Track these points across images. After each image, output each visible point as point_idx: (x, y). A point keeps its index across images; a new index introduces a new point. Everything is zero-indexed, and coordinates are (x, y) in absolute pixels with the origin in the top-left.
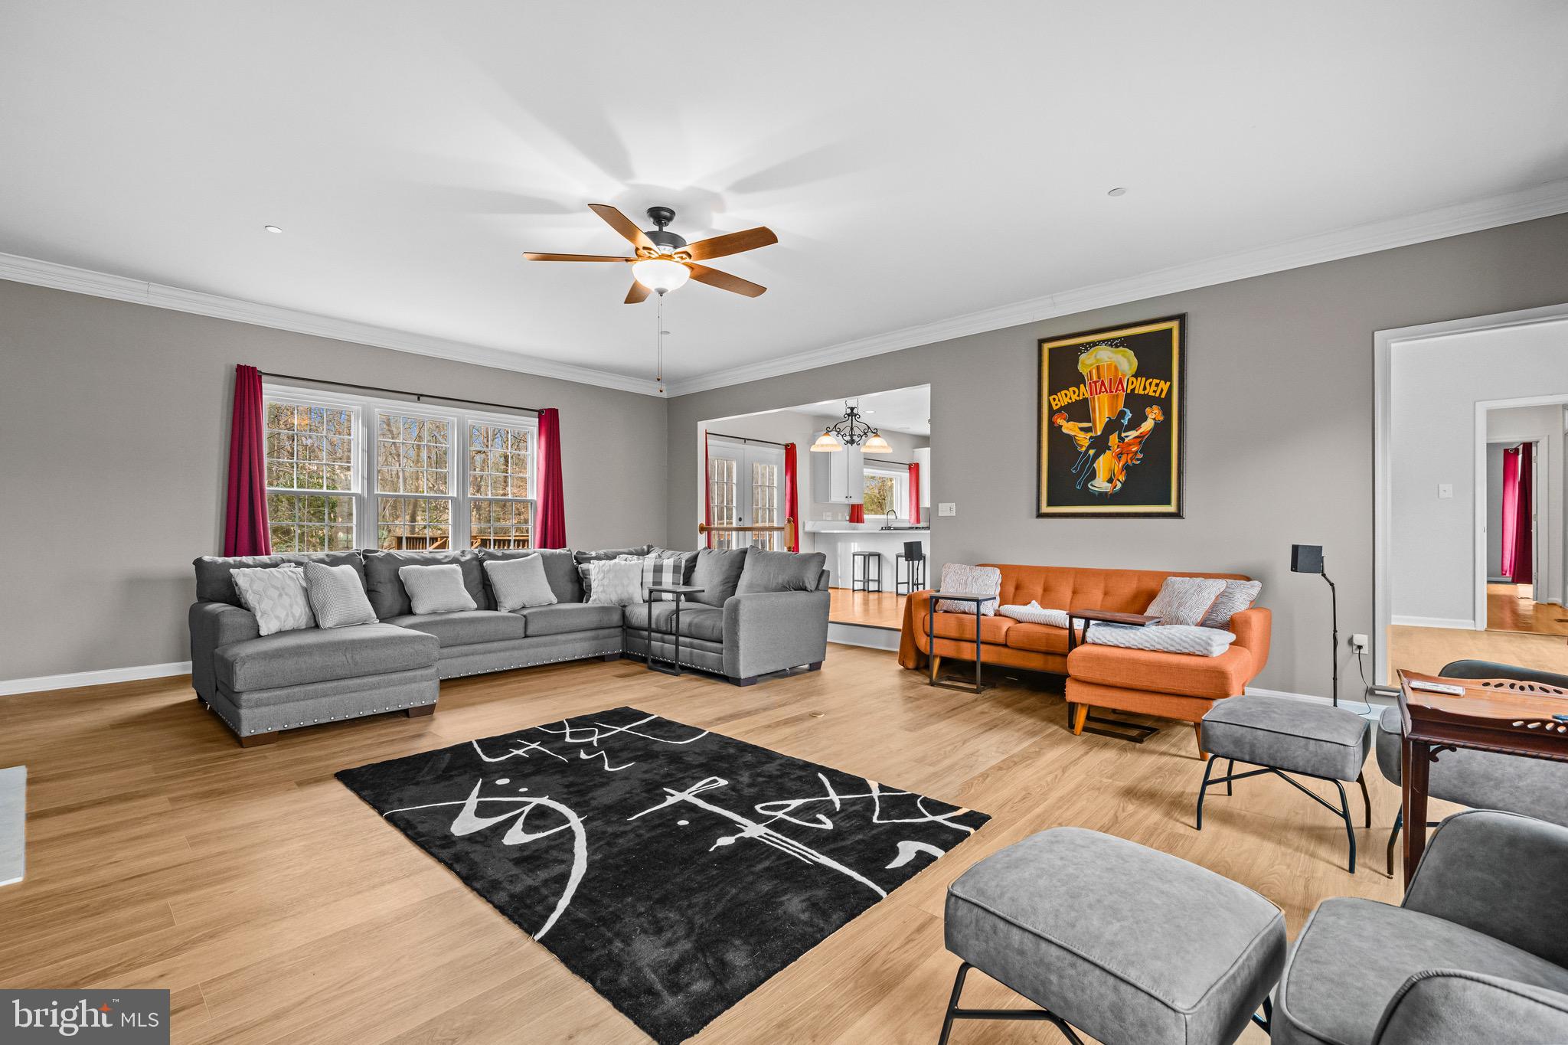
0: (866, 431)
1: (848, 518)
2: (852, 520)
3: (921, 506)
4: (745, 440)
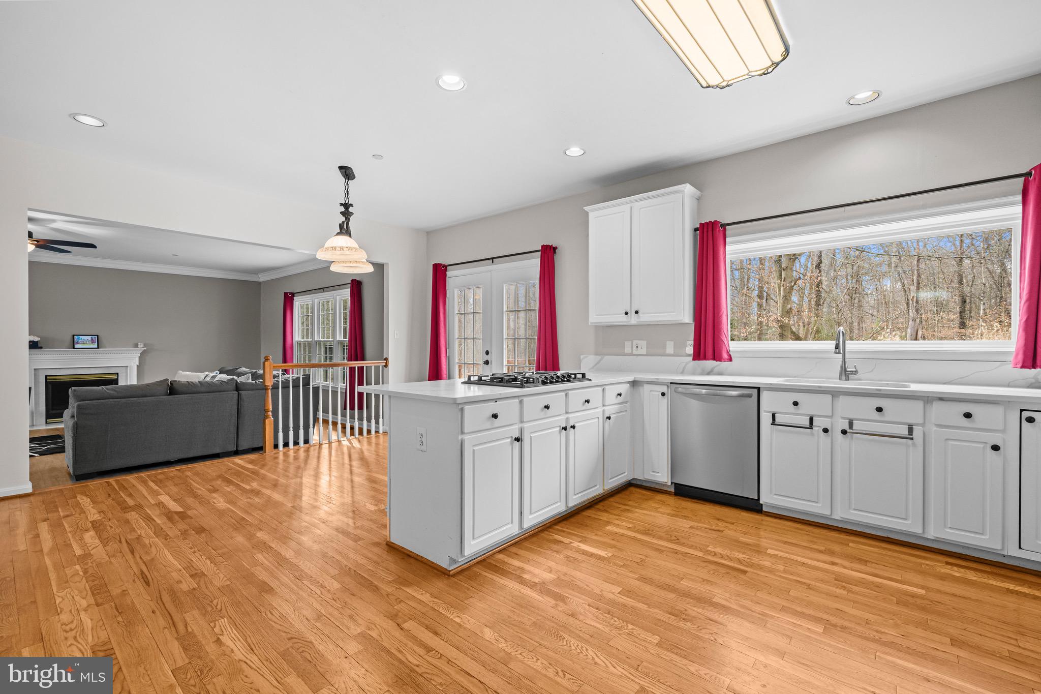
4: (492, 259)
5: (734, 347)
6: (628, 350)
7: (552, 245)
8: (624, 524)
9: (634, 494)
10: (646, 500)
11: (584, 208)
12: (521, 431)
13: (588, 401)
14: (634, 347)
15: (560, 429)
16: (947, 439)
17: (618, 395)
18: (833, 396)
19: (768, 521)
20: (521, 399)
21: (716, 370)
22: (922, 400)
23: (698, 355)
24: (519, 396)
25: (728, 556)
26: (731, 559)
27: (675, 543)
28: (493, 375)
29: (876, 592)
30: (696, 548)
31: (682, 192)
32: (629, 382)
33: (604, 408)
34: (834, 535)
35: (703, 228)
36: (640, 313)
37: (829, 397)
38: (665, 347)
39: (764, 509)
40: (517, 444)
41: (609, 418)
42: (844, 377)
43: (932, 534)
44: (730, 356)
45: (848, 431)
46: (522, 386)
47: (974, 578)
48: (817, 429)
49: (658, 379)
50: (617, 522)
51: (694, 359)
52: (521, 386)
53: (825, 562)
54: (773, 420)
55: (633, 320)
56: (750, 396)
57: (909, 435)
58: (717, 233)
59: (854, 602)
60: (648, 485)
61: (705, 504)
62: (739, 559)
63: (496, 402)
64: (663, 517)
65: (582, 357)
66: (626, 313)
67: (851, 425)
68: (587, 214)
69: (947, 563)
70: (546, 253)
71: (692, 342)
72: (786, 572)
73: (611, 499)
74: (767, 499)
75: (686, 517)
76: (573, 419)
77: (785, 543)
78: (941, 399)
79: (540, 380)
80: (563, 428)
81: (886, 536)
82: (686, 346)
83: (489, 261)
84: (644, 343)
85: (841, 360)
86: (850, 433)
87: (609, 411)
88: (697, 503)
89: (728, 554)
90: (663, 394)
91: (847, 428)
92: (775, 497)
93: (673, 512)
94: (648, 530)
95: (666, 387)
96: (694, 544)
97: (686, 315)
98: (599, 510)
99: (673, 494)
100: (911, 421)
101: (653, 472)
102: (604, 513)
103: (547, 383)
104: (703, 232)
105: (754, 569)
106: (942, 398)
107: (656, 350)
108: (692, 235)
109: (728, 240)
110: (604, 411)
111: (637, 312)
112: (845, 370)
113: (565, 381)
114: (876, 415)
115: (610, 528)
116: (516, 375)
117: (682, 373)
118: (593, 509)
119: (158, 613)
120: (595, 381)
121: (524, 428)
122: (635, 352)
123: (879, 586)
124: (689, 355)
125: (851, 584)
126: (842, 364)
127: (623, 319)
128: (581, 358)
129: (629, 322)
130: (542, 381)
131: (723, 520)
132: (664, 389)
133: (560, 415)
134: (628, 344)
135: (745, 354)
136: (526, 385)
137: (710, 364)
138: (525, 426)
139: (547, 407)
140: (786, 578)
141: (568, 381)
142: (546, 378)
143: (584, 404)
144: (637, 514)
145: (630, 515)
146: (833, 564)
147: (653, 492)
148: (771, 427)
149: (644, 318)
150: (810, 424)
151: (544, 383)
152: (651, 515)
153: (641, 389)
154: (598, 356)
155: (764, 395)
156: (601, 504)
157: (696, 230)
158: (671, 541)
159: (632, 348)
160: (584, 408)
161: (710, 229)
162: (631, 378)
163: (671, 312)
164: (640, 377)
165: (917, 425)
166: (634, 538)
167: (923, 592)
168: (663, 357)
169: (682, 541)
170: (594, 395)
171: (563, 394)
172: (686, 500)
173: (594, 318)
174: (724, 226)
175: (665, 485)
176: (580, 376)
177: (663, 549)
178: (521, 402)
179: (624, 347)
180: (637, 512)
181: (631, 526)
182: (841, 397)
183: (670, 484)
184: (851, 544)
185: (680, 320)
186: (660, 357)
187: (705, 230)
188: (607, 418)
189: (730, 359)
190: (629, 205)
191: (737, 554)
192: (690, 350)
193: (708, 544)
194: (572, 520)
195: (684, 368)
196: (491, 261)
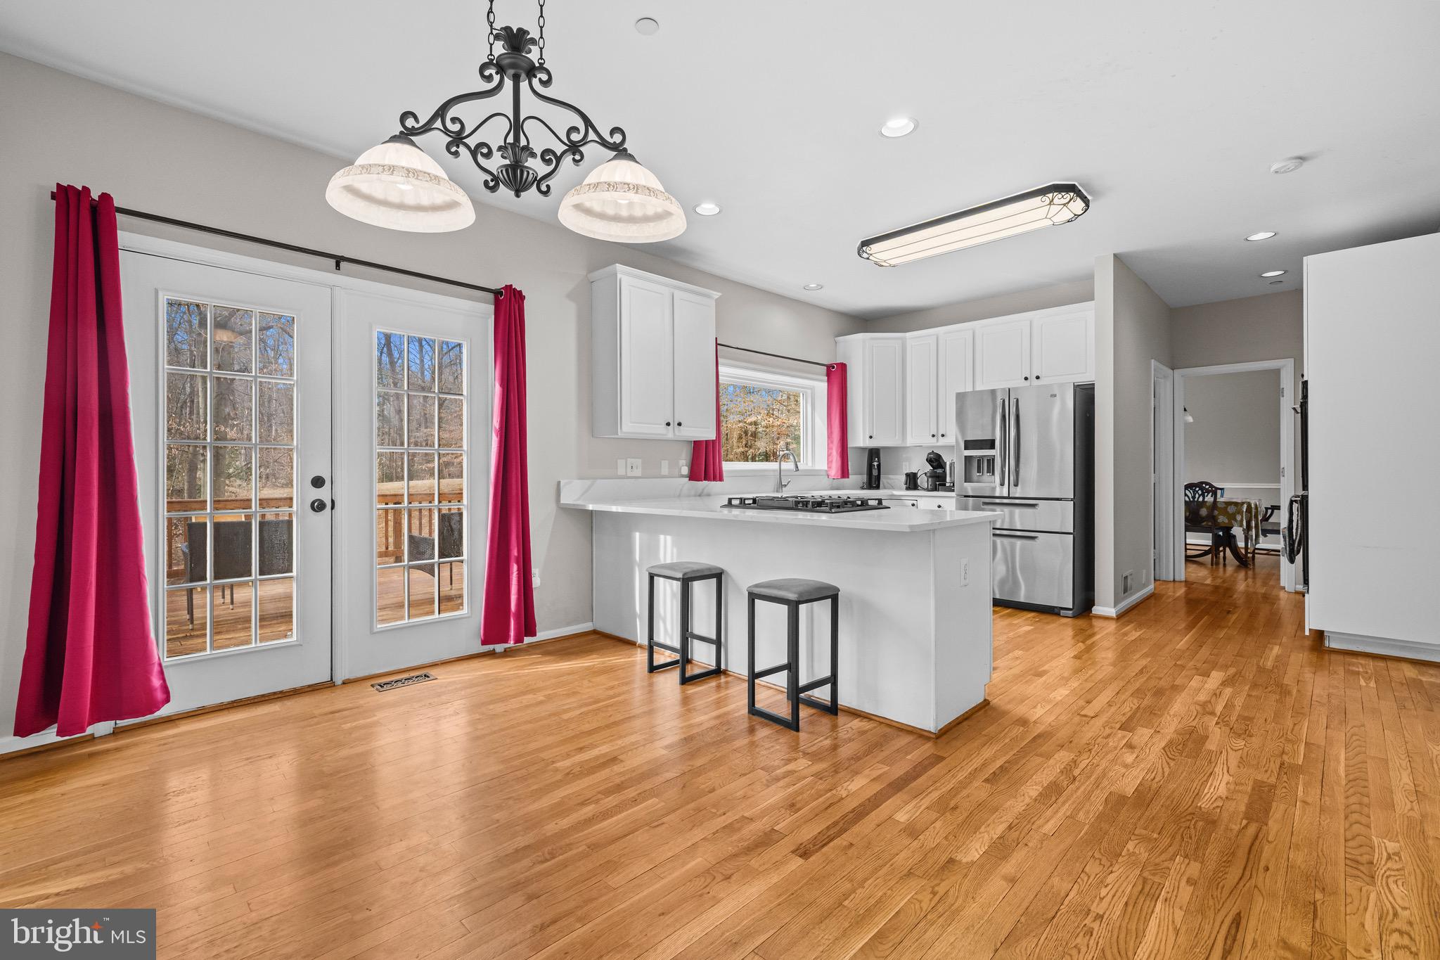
0: (575, 137)
1: (685, 470)
2: (693, 476)
3: (851, 444)
4: (339, 260)
6: (621, 472)
21: (706, 491)
31: (713, 299)
36: (681, 426)
38: (660, 468)
44: (723, 476)
51: (690, 480)
66: (668, 424)
68: (617, 277)
71: (686, 463)
82: (682, 466)
83: (327, 260)
84: (639, 462)
85: (777, 476)
107: (650, 471)
111: (679, 424)
112: (782, 485)
117: (680, 496)
119: (1262, 864)
122: (629, 473)
124: (683, 476)
126: (779, 480)
127: (662, 431)
128: (562, 485)
134: (621, 463)
135: (737, 474)
154: (589, 481)
159: (626, 468)
168: (659, 479)
173: (628, 426)
179: (616, 468)
186: (655, 479)
189: (722, 479)
190: (668, 289)
195: (681, 490)
196: (333, 262)
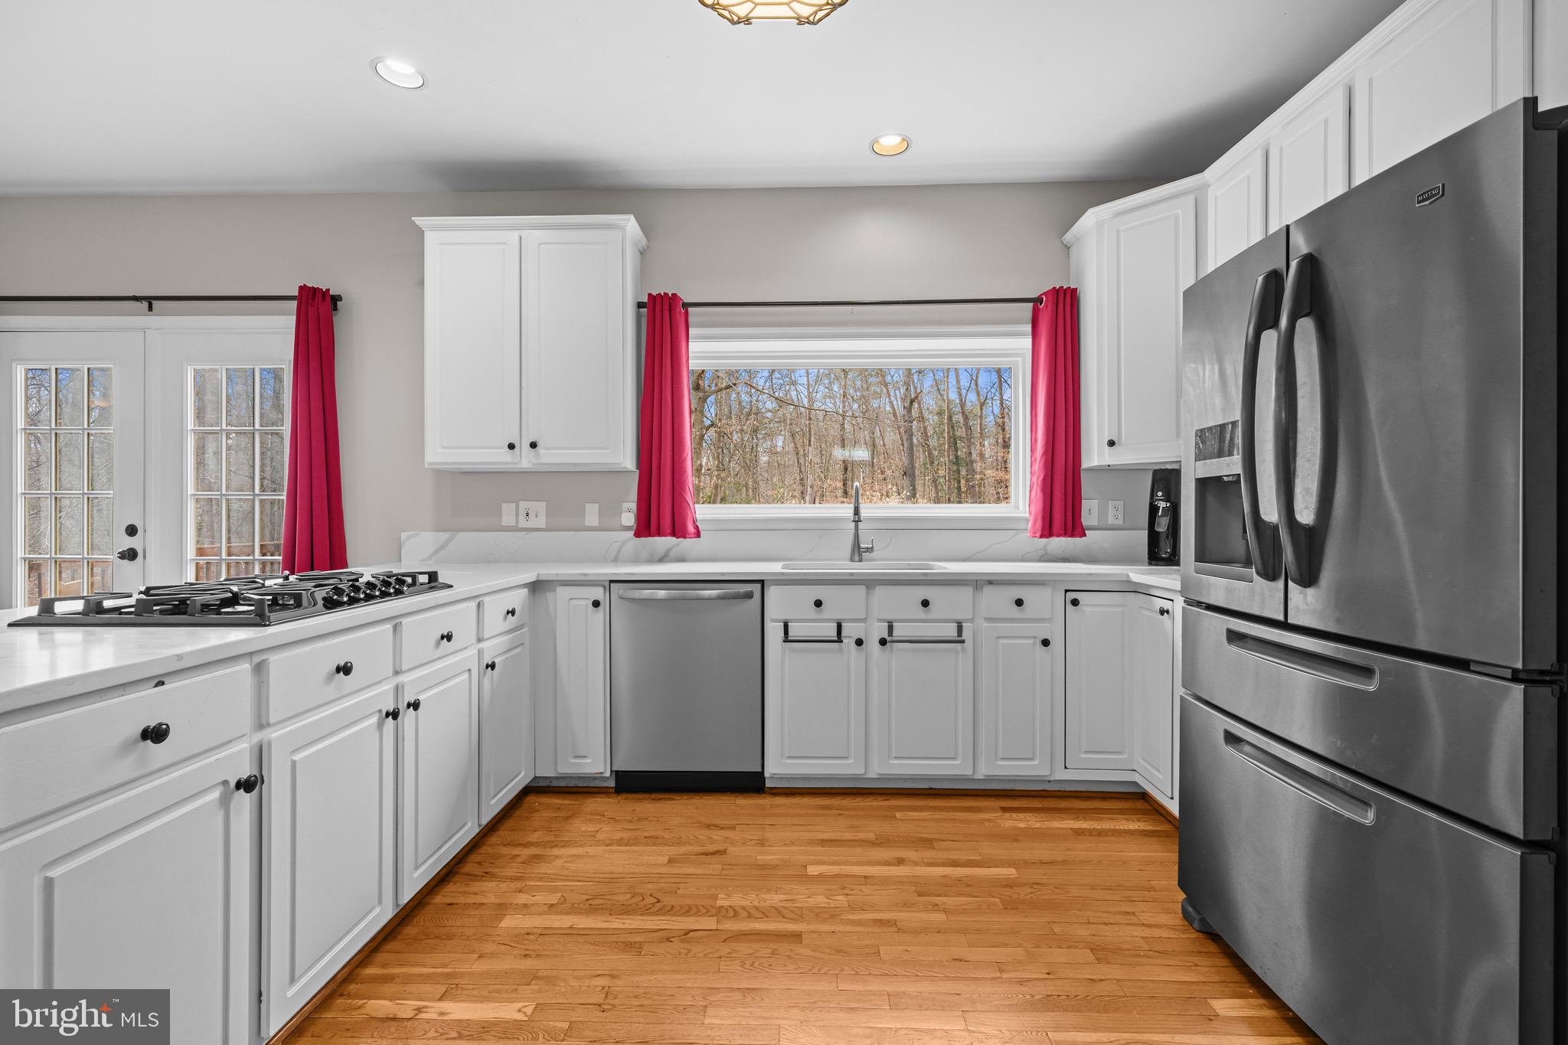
4: (150, 301)
5: (702, 512)
6: (508, 519)
7: (328, 290)
8: (541, 898)
9: (537, 811)
10: (568, 818)
11: (413, 218)
12: (260, 754)
13: (448, 637)
14: (520, 514)
15: (379, 719)
16: (999, 637)
17: (508, 612)
18: (868, 588)
19: (779, 806)
20: (257, 659)
21: (673, 554)
22: (971, 585)
23: (646, 526)
24: (251, 654)
25: (757, 908)
26: (764, 914)
27: (656, 914)
28: (147, 591)
29: (973, 896)
30: (699, 911)
31: (623, 229)
32: (525, 585)
33: (482, 645)
34: (869, 804)
35: (655, 304)
36: (540, 448)
37: (862, 589)
38: (582, 513)
39: (768, 784)
40: (245, 800)
41: (492, 666)
42: (857, 558)
43: (984, 772)
44: (697, 528)
45: (888, 639)
46: (260, 619)
47: (1038, 825)
48: (849, 642)
49: (586, 575)
50: (523, 898)
51: (638, 535)
52: (258, 620)
53: (887, 863)
54: (785, 634)
55: (525, 460)
56: (749, 596)
57: (958, 636)
58: (678, 314)
59: (964, 931)
60: (562, 784)
61: (674, 799)
62: (777, 909)
63: (163, 683)
64: (612, 852)
65: (404, 535)
66: (511, 446)
67: (890, 632)
68: (420, 234)
69: (1004, 810)
70: (312, 306)
71: (634, 506)
72: (853, 909)
73: (494, 839)
74: (776, 768)
75: (653, 840)
76: (412, 685)
77: (823, 842)
78: (990, 583)
79: (320, 594)
80: (388, 715)
81: (927, 787)
82: (621, 513)
83: (138, 304)
84: (542, 506)
85: (853, 531)
86: (890, 642)
87: (492, 649)
88: (660, 799)
89: (756, 903)
90: (596, 604)
91: (885, 635)
92: (788, 761)
93: (626, 835)
94: (595, 897)
95: (600, 590)
96: (689, 902)
97: (625, 457)
98: (473, 877)
99: (613, 790)
100: (959, 617)
101: (576, 757)
102: (486, 884)
103: (339, 604)
104: (654, 311)
105: (808, 924)
106: (992, 581)
107: (564, 519)
108: (634, 312)
109: (692, 331)
110: (480, 652)
111: (533, 445)
112: (859, 547)
113: (389, 594)
114: (920, 612)
115: (510, 922)
116: (235, 589)
117: (616, 560)
118: (456, 879)
120: (460, 590)
121: (269, 744)
122: (523, 524)
123: (967, 883)
124: (628, 528)
125: (940, 895)
126: (855, 539)
127: (501, 458)
128: (402, 538)
129: (515, 464)
130: (324, 599)
131: (714, 826)
132: (598, 593)
133: (379, 682)
134: (508, 510)
135: (723, 526)
136: (273, 616)
137: (667, 541)
138: (273, 735)
139: (345, 669)
140: (859, 923)
141: (398, 592)
142: (338, 591)
143: (438, 644)
144: (559, 863)
145: (543, 869)
146: (900, 861)
147: (573, 797)
148: (782, 646)
149: (550, 456)
150: (838, 634)
151: (331, 604)
152: (587, 856)
153: (549, 595)
154: (442, 534)
155: (772, 593)
156: (474, 857)
157: (640, 305)
158: (646, 911)
159: (517, 515)
160: (438, 653)
161: (666, 307)
162: (531, 577)
163: (603, 449)
164: (549, 572)
165: (967, 621)
166: (571, 933)
167: (1012, 872)
168: (579, 533)
169: (669, 901)
170: (460, 619)
171: (388, 627)
172: (638, 800)
173: (436, 454)
174: (686, 305)
175: (599, 777)
176: (423, 579)
177: (638, 939)
178: (260, 669)
179: (500, 514)
180: (556, 857)
181: (553, 899)
182: (878, 587)
183: (608, 774)
184: (898, 815)
185: (619, 464)
186: (573, 533)
187: (658, 307)
188: (487, 666)
189: (698, 535)
190: (515, 235)
191: (768, 896)
192: (629, 519)
193: (713, 891)
194: (411, 930)
195: (619, 551)
196: (145, 304)
